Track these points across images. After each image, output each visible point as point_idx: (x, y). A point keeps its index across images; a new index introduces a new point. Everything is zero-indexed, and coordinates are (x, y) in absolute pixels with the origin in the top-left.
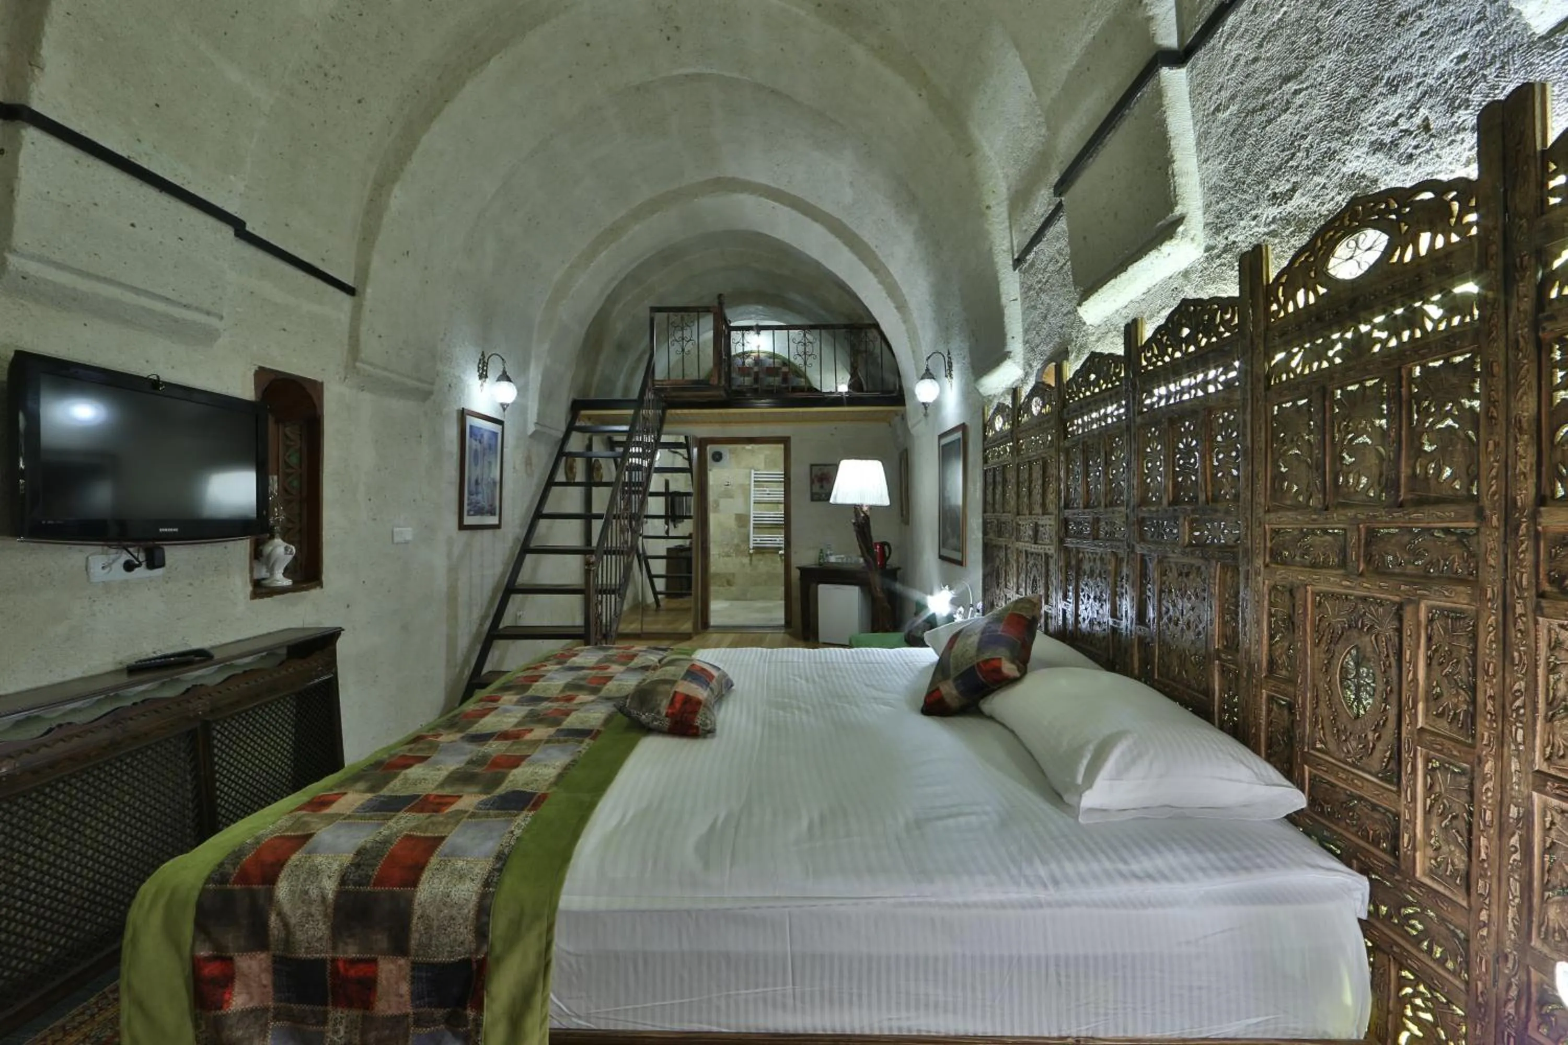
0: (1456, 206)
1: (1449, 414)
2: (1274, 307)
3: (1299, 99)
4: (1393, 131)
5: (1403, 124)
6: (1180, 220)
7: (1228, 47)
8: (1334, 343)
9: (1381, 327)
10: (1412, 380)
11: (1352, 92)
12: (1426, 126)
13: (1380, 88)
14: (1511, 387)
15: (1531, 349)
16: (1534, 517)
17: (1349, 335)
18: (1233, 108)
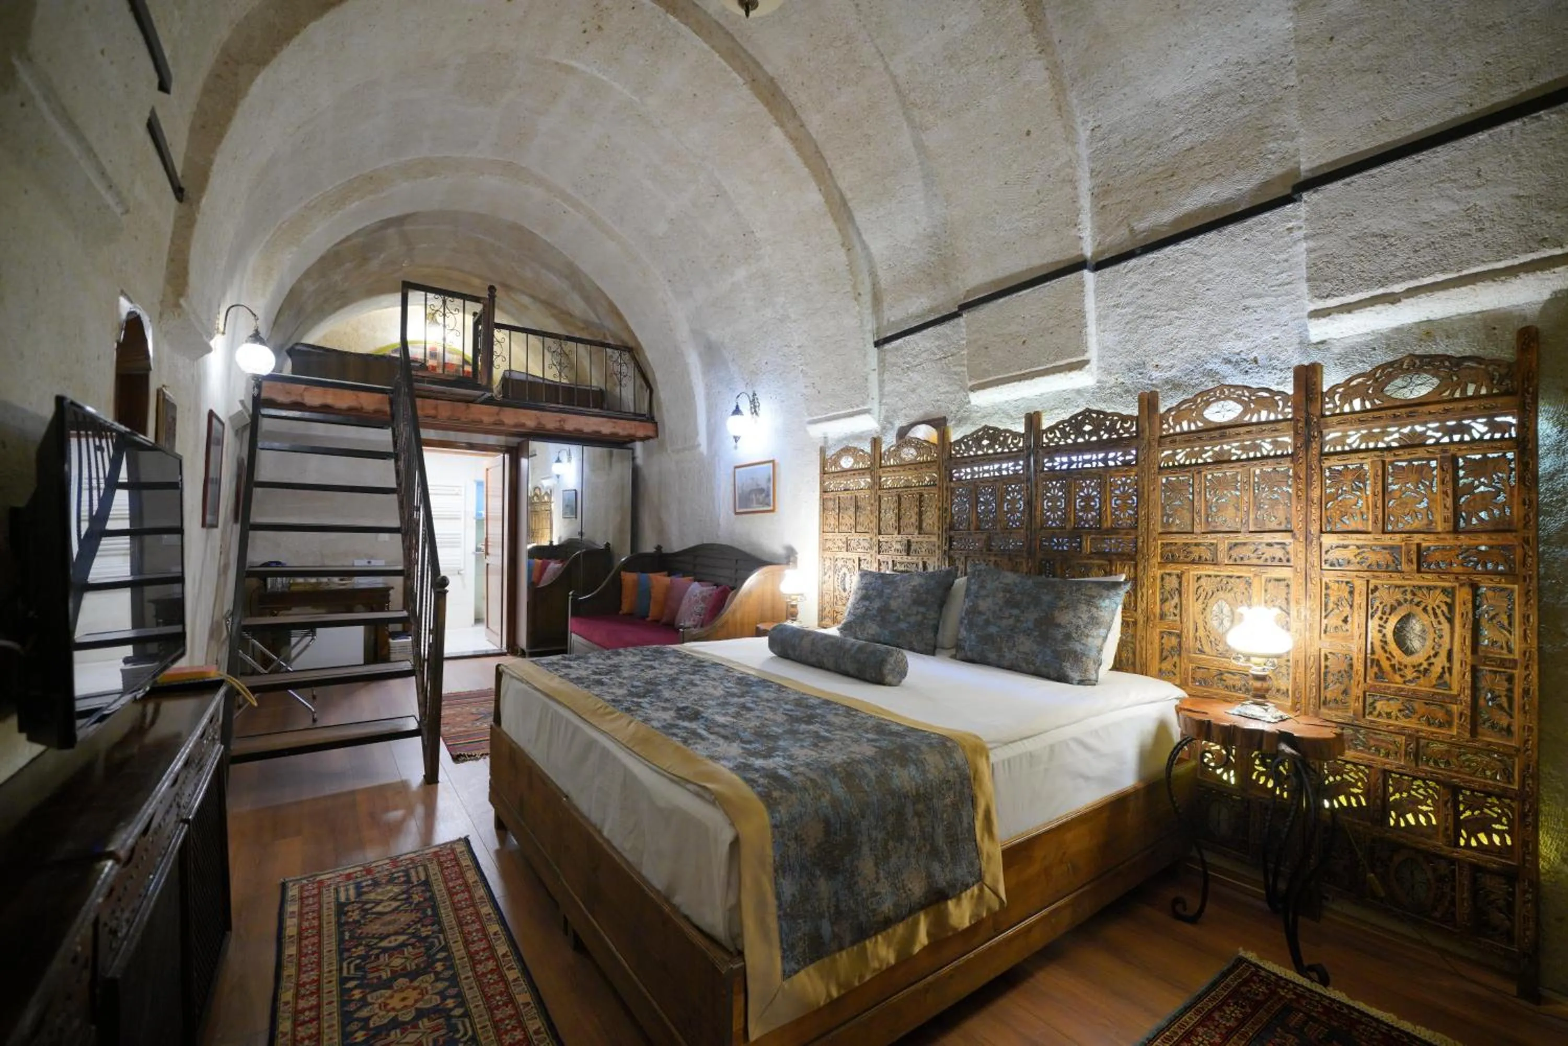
0: (1280, 403)
1: (1276, 492)
2: (1165, 426)
3: (1178, 323)
4: (1237, 357)
5: (1243, 355)
6: (1087, 362)
7: (1130, 275)
8: (1206, 452)
9: (1237, 448)
10: (1255, 475)
11: (1214, 330)
12: (1255, 360)
13: (1230, 335)
14: (1309, 484)
15: (1318, 470)
16: (1319, 538)
17: (1217, 449)
18: (1129, 310)
